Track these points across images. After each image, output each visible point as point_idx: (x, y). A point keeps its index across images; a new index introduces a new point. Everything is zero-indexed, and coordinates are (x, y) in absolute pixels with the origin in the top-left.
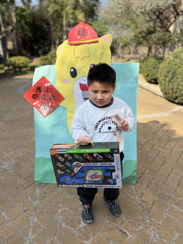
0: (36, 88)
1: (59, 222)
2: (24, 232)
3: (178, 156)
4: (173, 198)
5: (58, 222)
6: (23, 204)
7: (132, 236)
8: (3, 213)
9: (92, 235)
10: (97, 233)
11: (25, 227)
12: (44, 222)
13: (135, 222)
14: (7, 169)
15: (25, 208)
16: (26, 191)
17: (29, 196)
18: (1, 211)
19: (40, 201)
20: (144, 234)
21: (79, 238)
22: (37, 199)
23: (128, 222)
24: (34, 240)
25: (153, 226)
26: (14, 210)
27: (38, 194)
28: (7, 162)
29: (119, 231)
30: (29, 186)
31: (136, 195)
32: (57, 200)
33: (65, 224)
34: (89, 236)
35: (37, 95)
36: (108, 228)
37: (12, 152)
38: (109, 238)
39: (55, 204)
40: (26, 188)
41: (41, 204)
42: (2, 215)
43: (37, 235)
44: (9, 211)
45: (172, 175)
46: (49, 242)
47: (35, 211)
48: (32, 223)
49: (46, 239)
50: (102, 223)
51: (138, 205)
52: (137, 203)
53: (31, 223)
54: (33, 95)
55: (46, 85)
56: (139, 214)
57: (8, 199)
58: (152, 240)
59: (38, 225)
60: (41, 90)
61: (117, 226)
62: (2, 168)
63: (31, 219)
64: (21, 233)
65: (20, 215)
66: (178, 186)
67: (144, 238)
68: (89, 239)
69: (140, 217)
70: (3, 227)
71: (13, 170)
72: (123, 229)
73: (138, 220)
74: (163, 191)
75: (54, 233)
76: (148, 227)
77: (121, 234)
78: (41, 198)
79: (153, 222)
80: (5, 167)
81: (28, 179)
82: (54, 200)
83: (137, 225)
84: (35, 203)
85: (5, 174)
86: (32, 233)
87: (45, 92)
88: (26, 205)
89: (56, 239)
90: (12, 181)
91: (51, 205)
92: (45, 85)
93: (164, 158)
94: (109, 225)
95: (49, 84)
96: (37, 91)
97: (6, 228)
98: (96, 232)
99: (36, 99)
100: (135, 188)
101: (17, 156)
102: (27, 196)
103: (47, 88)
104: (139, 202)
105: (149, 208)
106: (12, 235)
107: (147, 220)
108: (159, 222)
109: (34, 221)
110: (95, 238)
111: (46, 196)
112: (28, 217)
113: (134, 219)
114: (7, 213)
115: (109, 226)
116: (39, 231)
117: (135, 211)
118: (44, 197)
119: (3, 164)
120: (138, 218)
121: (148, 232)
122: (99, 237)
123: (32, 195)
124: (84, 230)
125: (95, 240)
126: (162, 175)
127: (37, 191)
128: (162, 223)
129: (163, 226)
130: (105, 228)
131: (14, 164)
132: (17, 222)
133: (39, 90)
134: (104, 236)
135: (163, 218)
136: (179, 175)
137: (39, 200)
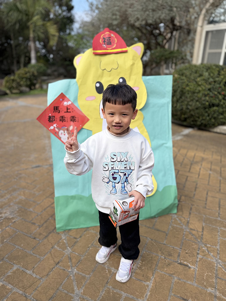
0: (53, 108)
1: (107, 268)
2: (67, 288)
3: (208, 179)
4: (220, 221)
5: (105, 268)
6: (51, 255)
7: (195, 267)
8: (28, 270)
9: (151, 275)
10: (157, 271)
11: (66, 282)
12: (88, 271)
13: (192, 252)
14: (11, 217)
15: (57, 260)
16: (48, 240)
17: (54, 245)
18: (24, 269)
19: (72, 248)
20: (206, 262)
21: (138, 280)
22: (67, 247)
23: (185, 253)
24: (84, 293)
25: (212, 253)
26: (42, 265)
27: (66, 241)
28: (7, 209)
29: (179, 265)
30: (50, 233)
31: (181, 224)
32: (94, 244)
33: (115, 269)
34: (148, 277)
35: (54, 117)
36: (166, 263)
37: (8, 196)
38: (171, 274)
39: (93, 248)
40: (46, 237)
41: (75, 252)
42: (28, 273)
43: (85, 288)
44: (36, 268)
45: (209, 199)
46: (104, 293)
47: (71, 261)
48: (73, 276)
49: (98, 290)
50: (157, 260)
51: (188, 233)
52: (186, 232)
53: (71, 275)
54: (49, 118)
55: (66, 103)
56: (193, 242)
57: (27, 253)
58: (217, 267)
59: (81, 276)
60: (59, 111)
61: (175, 259)
62: (2, 217)
63: (69, 272)
64: (63, 290)
65: (53, 269)
66: (219, 209)
67: (208, 266)
68: (150, 279)
69: (196, 246)
70: (35, 288)
71: (19, 217)
72: (182, 261)
73: (195, 250)
74: (207, 216)
75: (106, 281)
76: (207, 255)
77: (182, 267)
78: (71, 245)
79: (210, 249)
80: (6, 215)
81: (45, 225)
82: (89, 244)
83: (195, 254)
84: (66, 252)
85: (10, 224)
86: (77, 287)
87: (65, 112)
88: (55, 257)
89: (111, 287)
90: (24, 231)
91: (88, 251)
92: (63, 104)
93: (194, 182)
94: (165, 261)
95: (69, 103)
96: (54, 112)
97: (40, 288)
98: (154, 271)
99: (53, 122)
100: (177, 217)
101: (17, 200)
102: (52, 245)
103: (67, 107)
104: (188, 230)
105: (200, 235)
106: (53, 294)
107: (203, 248)
108: (216, 247)
109: (75, 273)
110: (156, 276)
111: (78, 241)
112: (64, 270)
113: (190, 249)
114: (33, 270)
115: (167, 261)
116: (86, 283)
117: (187, 241)
118: (75, 243)
119: (2, 211)
120: (193, 248)
121: (209, 259)
122: (159, 275)
123: (58, 243)
124: (140, 271)
125: (157, 279)
126: (200, 200)
128: (220, 248)
129: (221, 250)
130: (163, 264)
131: (18, 210)
132: (52, 278)
133: (57, 110)
134: (165, 273)
135: (218, 242)
136: (216, 198)
137: (70, 248)
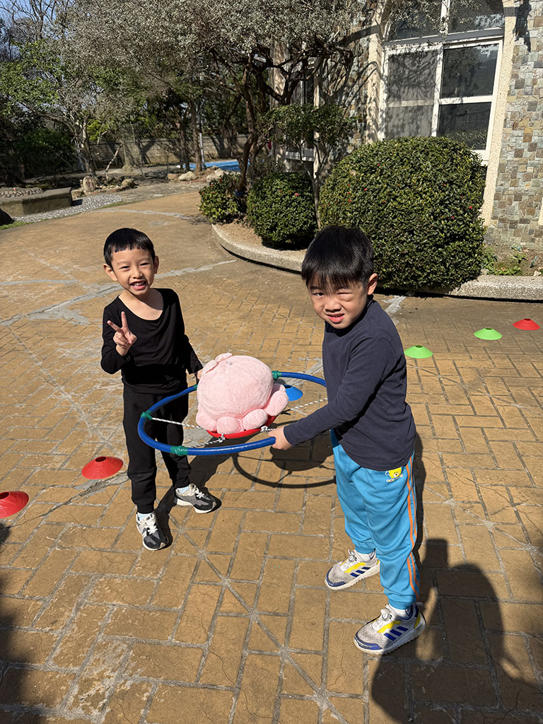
27: (336, 714)
28: (97, 662)
30: (277, 703)
32: (413, 699)
39: (420, 713)
40: (275, 720)
81: (246, 681)
82: (403, 704)
85: (142, 712)
127: (325, 707)
